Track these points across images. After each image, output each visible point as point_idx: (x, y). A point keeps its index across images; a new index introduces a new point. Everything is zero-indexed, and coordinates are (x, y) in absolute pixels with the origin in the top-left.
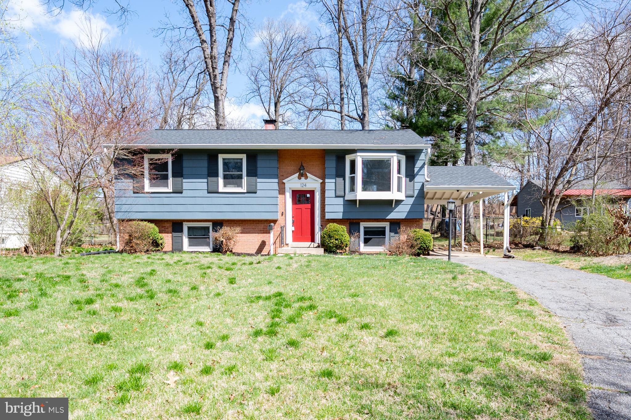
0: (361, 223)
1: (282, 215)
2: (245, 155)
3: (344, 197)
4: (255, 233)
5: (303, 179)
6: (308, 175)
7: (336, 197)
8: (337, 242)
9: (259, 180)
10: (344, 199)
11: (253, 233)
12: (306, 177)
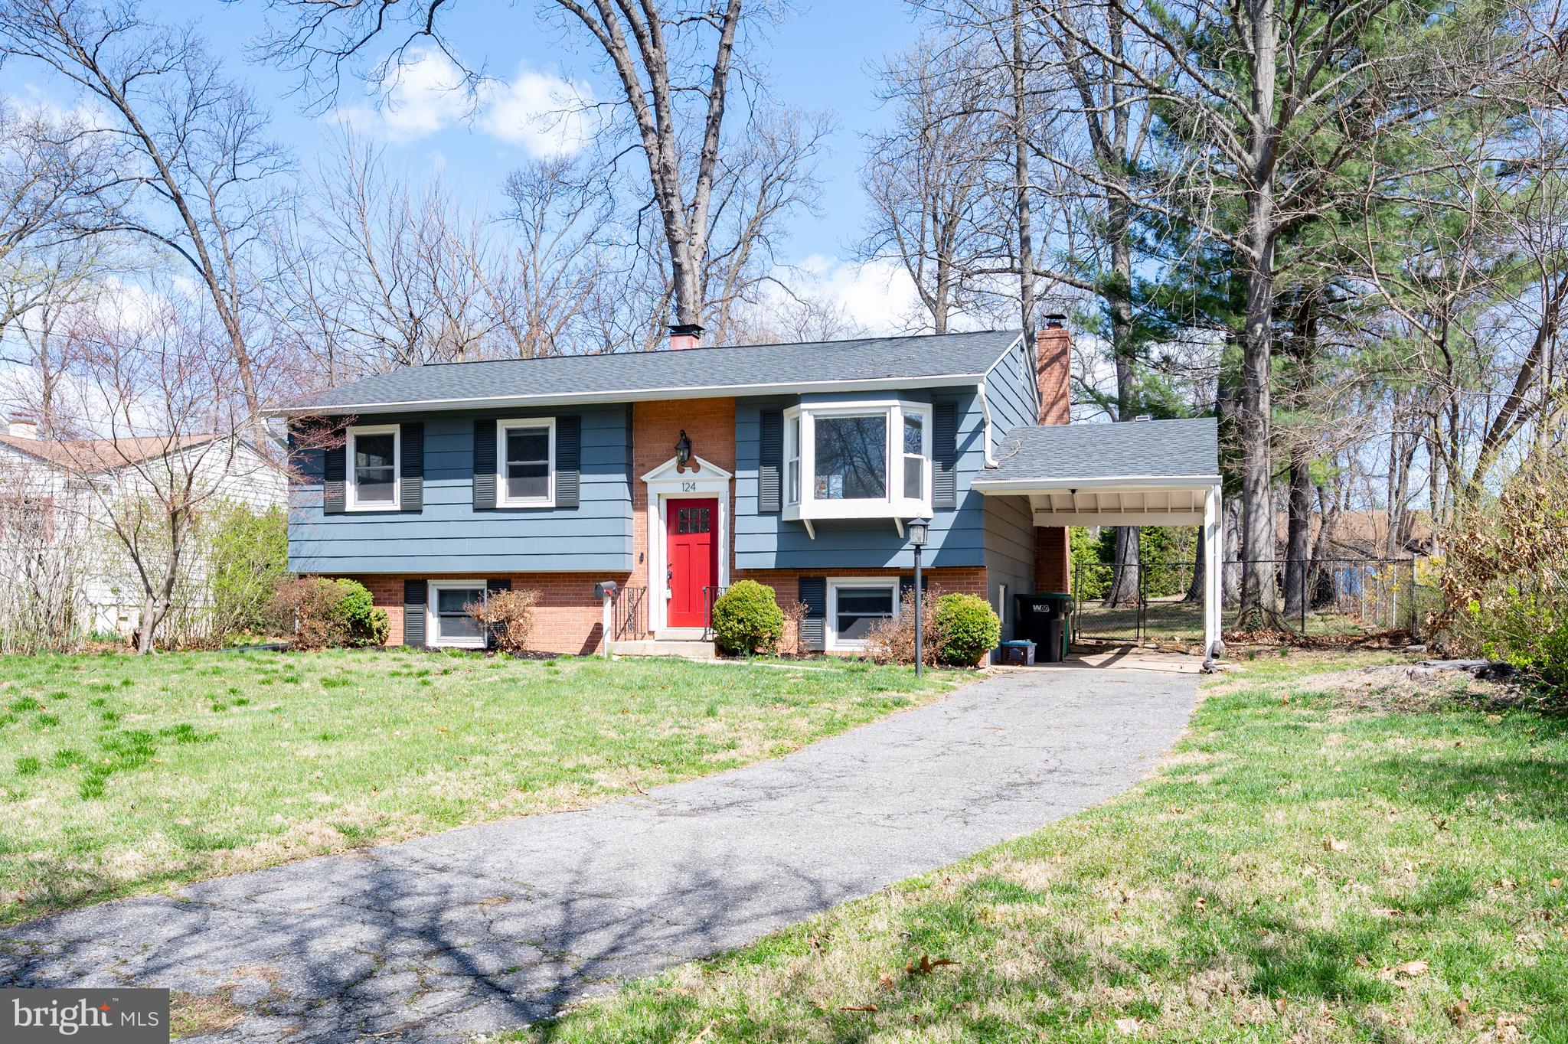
0: (829, 580)
1: (641, 560)
2: (553, 420)
3: (779, 513)
4: (580, 604)
5: (689, 471)
6: (699, 460)
7: (762, 513)
8: (741, 626)
9: (583, 478)
10: (779, 519)
11: (575, 604)
12: (697, 468)
